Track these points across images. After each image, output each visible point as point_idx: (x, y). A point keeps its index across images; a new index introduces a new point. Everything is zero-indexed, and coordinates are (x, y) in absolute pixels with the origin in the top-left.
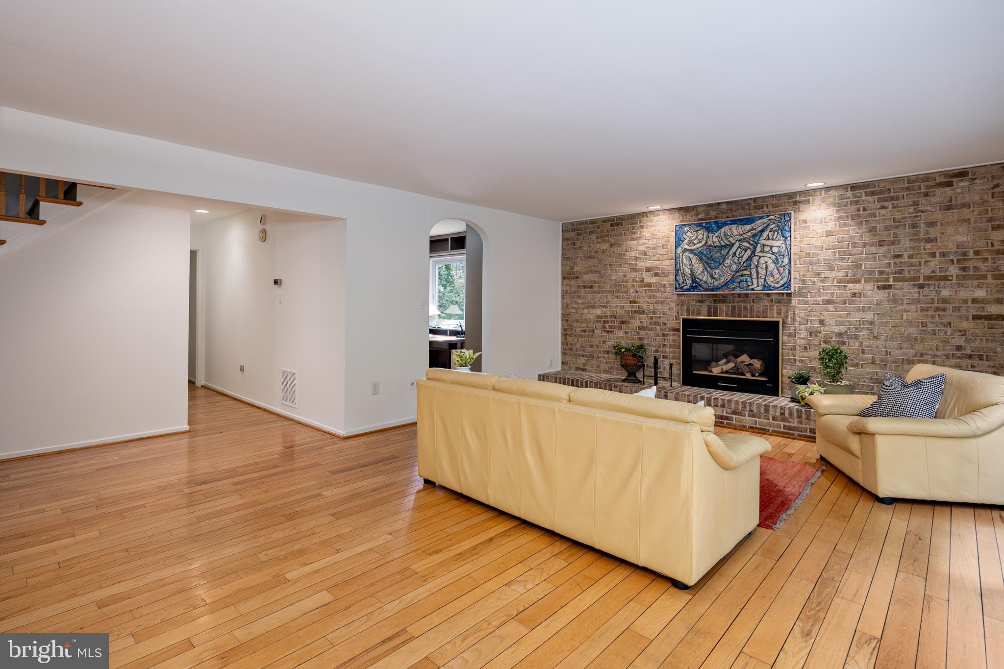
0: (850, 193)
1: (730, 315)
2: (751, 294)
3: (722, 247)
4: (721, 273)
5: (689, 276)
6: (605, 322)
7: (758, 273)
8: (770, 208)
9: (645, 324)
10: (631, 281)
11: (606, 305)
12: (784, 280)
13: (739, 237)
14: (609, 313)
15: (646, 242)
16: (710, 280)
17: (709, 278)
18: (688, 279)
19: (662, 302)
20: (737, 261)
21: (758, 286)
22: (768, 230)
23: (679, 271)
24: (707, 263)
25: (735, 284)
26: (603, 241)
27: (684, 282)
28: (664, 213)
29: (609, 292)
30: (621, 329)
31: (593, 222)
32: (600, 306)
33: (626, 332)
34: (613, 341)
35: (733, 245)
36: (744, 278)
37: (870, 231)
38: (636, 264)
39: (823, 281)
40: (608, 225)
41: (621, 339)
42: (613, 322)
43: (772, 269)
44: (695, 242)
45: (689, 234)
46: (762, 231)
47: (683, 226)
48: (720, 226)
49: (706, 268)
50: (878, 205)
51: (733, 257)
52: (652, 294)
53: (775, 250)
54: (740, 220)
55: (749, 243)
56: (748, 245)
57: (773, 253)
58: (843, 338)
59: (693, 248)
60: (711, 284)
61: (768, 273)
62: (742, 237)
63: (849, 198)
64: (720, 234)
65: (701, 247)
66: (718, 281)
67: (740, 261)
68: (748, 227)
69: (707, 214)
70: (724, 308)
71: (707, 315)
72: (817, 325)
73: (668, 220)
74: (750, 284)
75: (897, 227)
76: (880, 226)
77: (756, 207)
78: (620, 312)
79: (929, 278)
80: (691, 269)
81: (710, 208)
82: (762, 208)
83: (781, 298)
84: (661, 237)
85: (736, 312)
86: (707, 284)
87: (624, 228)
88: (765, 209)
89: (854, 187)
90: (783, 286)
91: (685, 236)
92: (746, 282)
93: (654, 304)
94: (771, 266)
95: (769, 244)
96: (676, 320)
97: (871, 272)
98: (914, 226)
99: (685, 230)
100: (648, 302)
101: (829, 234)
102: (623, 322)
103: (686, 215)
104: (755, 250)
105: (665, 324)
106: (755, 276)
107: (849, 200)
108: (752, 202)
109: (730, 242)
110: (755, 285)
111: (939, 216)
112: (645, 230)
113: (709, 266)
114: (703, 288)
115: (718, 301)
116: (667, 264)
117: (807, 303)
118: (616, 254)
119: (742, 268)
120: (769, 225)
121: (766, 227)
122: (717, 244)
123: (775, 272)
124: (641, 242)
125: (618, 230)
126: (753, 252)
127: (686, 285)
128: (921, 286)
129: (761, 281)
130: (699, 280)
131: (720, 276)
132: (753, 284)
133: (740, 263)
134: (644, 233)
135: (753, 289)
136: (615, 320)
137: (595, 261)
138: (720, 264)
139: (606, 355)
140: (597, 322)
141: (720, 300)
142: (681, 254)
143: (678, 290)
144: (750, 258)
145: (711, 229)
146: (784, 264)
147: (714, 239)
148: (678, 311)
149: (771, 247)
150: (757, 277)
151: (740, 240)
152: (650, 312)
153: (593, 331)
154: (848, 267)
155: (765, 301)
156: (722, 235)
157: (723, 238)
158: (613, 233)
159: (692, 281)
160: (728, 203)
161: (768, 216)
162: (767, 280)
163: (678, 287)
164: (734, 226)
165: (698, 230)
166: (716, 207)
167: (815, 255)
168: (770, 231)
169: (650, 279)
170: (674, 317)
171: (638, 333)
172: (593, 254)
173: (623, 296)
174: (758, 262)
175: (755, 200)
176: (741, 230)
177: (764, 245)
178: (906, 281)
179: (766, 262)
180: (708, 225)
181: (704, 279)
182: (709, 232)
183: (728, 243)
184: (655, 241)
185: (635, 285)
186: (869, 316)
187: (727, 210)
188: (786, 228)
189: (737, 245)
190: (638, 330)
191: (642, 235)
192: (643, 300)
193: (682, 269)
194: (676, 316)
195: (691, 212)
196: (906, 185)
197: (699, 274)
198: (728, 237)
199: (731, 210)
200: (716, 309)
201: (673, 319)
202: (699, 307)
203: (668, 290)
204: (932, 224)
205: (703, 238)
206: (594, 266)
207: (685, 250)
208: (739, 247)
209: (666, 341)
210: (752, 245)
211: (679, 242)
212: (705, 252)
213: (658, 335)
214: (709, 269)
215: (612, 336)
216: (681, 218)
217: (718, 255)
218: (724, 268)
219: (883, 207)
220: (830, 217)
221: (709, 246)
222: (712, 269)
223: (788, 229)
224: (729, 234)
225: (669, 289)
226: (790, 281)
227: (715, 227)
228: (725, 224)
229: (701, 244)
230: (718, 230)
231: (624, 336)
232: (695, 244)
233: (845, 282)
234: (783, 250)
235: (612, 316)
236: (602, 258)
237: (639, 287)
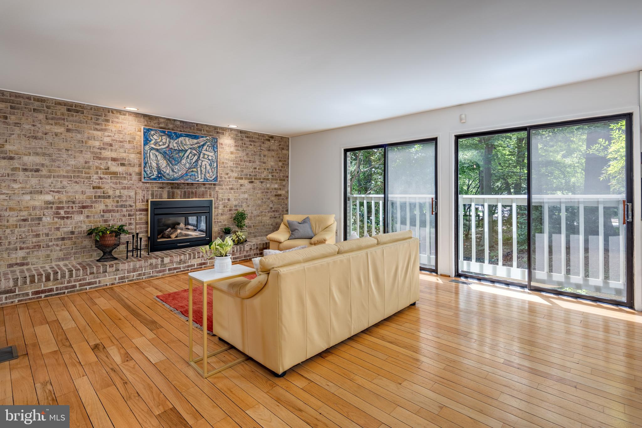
0: (239, 135)
1: (183, 197)
2: (195, 183)
3: (180, 151)
4: (179, 169)
5: (156, 168)
6: (59, 208)
7: (201, 171)
8: (205, 132)
9: (110, 208)
10: (95, 168)
11: (60, 190)
12: (214, 176)
13: (190, 147)
14: (64, 199)
15: (112, 135)
16: (171, 173)
17: (171, 171)
18: (154, 171)
19: (128, 188)
20: (189, 162)
21: (201, 179)
22: (207, 145)
23: (147, 164)
24: (169, 160)
25: (188, 177)
26: (56, 124)
27: (151, 173)
28: (130, 115)
29: (64, 177)
30: (82, 213)
31: (41, 100)
32: (51, 191)
33: (88, 217)
34: (71, 226)
35: (187, 150)
36: (193, 173)
37: (246, 155)
38: (101, 153)
39: (229, 178)
40: (64, 109)
41: (81, 224)
42: (70, 208)
43: (208, 169)
44: (161, 143)
45: (155, 137)
46: (203, 145)
47: (150, 130)
48: (178, 136)
49: (168, 164)
50: (249, 143)
51: (187, 159)
52: (118, 181)
53: (210, 158)
54: (190, 135)
55: (196, 151)
56: (196, 153)
57: (209, 160)
58: (237, 207)
59: (158, 148)
60: (172, 175)
61: (207, 171)
62: (192, 147)
63: (239, 137)
64: (178, 141)
65: (165, 148)
66: (177, 174)
67: (191, 162)
68: (195, 141)
69: (167, 125)
70: (179, 193)
71: (167, 198)
72: (227, 201)
73: (134, 121)
74: (197, 177)
75: (255, 155)
76: (250, 154)
77: (198, 129)
78: (79, 197)
79: (264, 179)
80: (157, 163)
81: (169, 121)
82: (201, 131)
83: (210, 186)
84: (127, 134)
85: (187, 196)
86: (169, 175)
87: (84, 116)
88: (203, 132)
89: (241, 132)
90: (214, 179)
91: (151, 138)
92: (195, 176)
93: (120, 189)
94: (208, 167)
95: (207, 154)
96: (142, 202)
97: (247, 175)
98: (260, 156)
99: (152, 134)
100: (114, 188)
101: (232, 153)
102: (84, 207)
103: (150, 121)
104: (200, 156)
105: (131, 206)
106: (199, 173)
107: (239, 138)
108: (196, 126)
109: (185, 148)
110: (200, 178)
111: (266, 153)
112: (110, 124)
113: (171, 163)
114: (166, 178)
115: (174, 187)
116: (133, 157)
117: (222, 189)
118: (74, 140)
119: (192, 167)
120: (206, 142)
121: (205, 143)
122: (176, 148)
123: (210, 171)
124: (106, 134)
125: (77, 117)
126: (199, 157)
127: (153, 175)
128: (262, 182)
129: (203, 175)
130: (164, 172)
131: (178, 170)
132: (198, 178)
133: (191, 163)
134: (109, 127)
135: (198, 181)
136: (74, 205)
137: (44, 143)
138: (179, 163)
139: (61, 242)
140: (47, 208)
141: (176, 187)
142: (149, 151)
143: (146, 179)
144: (197, 161)
145: (172, 137)
146: (214, 167)
147: (174, 144)
148: (144, 195)
149: (208, 156)
150: (201, 173)
151: (191, 148)
152: (115, 197)
153: (40, 219)
154: (239, 171)
155: (203, 188)
156: (180, 142)
157: (180, 145)
158: (71, 118)
159: (158, 172)
160: (181, 122)
161: (206, 137)
162: (206, 176)
163: (146, 176)
164: (187, 138)
165: (163, 136)
166: (173, 122)
167: (226, 163)
168: (207, 146)
169: (115, 168)
170: (141, 200)
171: (103, 216)
172: (40, 135)
173: (84, 181)
174: (201, 164)
175: (197, 124)
176: (191, 142)
177: (204, 154)
178: (257, 180)
179: (205, 165)
180: (170, 134)
181: (167, 172)
182: (170, 139)
183: (184, 149)
184: (121, 136)
185: (99, 172)
186: (246, 196)
187: (181, 126)
188: (215, 146)
189: (189, 151)
190: (102, 214)
191: (107, 127)
192: (108, 186)
193: (149, 162)
194: (142, 199)
195: (154, 120)
196: (258, 137)
197: (163, 168)
198: (184, 145)
199: (183, 127)
200: (173, 193)
201: (140, 202)
202: (161, 192)
203: (133, 179)
204: (265, 156)
205: (166, 142)
206: (42, 148)
207: (152, 149)
208: (190, 153)
209: (132, 220)
210: (198, 152)
211: (147, 141)
212: (167, 152)
213: (124, 216)
214: (171, 165)
215: (68, 221)
216: (146, 123)
217: (177, 156)
218: (181, 165)
219: (251, 145)
220: (232, 144)
221: (171, 149)
222: (173, 165)
223: (216, 147)
224: (184, 143)
225: (135, 177)
226: (217, 177)
227: (175, 136)
228: (181, 136)
229: (164, 146)
230: (177, 139)
231: (86, 220)
232: (160, 145)
233: (238, 179)
234: (214, 158)
235: (69, 201)
236: (53, 141)
237: (103, 174)
